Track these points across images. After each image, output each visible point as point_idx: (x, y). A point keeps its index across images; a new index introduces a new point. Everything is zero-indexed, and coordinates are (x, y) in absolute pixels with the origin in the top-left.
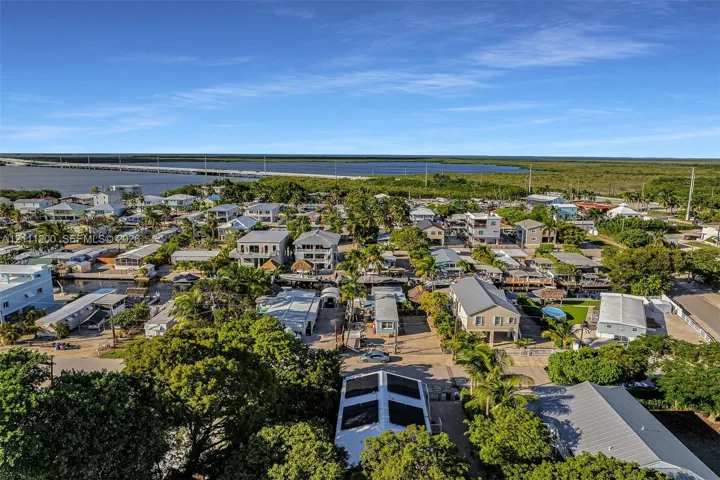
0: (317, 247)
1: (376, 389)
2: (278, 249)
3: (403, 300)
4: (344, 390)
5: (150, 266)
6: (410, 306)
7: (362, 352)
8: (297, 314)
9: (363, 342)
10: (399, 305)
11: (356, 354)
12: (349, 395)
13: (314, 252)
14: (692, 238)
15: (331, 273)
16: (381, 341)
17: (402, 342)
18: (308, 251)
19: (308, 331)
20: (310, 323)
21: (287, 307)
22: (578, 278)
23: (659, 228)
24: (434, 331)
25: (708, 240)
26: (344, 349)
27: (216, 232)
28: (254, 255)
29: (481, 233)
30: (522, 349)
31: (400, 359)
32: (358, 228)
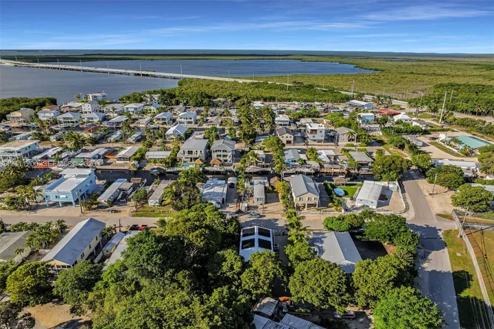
0: (224, 151)
1: (254, 234)
2: (203, 152)
3: (267, 185)
4: (242, 234)
5: (136, 162)
6: (270, 188)
7: (248, 213)
8: (218, 194)
9: (249, 208)
10: (266, 188)
11: (246, 214)
12: (244, 236)
13: (222, 153)
14: (434, 139)
15: (231, 165)
16: (256, 207)
17: (266, 208)
18: (219, 153)
19: (223, 202)
20: (223, 199)
21: (212, 190)
22: (359, 169)
23: (416, 133)
24: (281, 201)
25: (441, 141)
26: (239, 212)
27: (165, 136)
28: (190, 156)
29: (314, 137)
30: (319, 212)
31: (265, 216)
32: (245, 134)
